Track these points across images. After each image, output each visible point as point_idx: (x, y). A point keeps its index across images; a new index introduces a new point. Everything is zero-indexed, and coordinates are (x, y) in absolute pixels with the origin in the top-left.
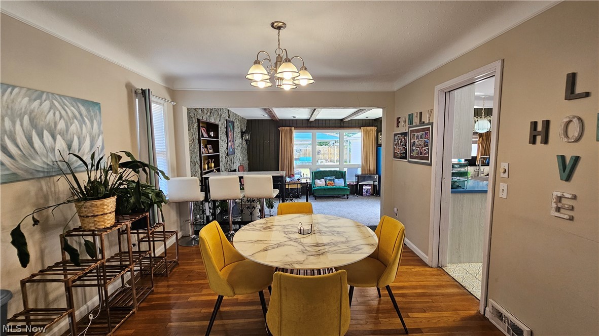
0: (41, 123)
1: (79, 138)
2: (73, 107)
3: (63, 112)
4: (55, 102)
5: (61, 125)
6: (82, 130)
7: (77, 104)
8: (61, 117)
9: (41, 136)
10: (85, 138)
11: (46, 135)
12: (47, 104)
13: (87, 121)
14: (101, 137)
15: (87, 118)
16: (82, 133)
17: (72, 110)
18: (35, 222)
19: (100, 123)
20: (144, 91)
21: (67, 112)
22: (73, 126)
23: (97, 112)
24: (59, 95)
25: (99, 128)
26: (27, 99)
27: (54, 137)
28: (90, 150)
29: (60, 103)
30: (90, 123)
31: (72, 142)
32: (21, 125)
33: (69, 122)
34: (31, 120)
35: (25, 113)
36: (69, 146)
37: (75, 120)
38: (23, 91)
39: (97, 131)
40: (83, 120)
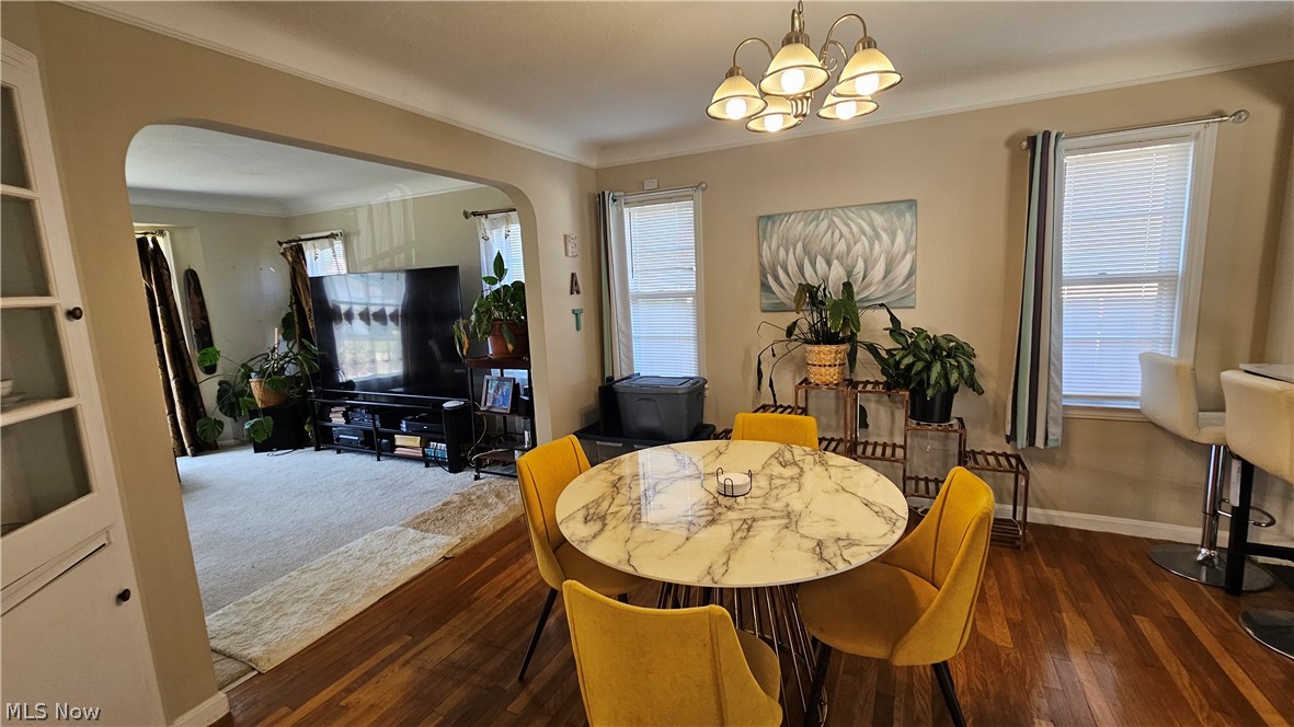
0: (815, 248)
1: (865, 262)
2: (863, 220)
3: (845, 230)
4: (835, 219)
5: (841, 247)
6: (872, 249)
7: (869, 215)
8: (842, 235)
9: (813, 264)
10: (876, 261)
11: (820, 261)
12: (825, 224)
13: (884, 235)
14: (909, 258)
15: (885, 231)
16: (871, 254)
17: (859, 222)
18: (774, 355)
19: (911, 234)
20: (1032, 141)
21: (850, 228)
22: (859, 245)
23: (908, 218)
24: (842, 208)
25: (907, 241)
26: (802, 223)
27: (829, 264)
28: (885, 277)
29: (841, 218)
30: (888, 234)
31: (854, 268)
32: (794, 253)
33: (852, 242)
34: (804, 247)
35: (799, 240)
36: (849, 274)
37: (863, 237)
38: (800, 215)
39: (903, 247)
40: (877, 236)
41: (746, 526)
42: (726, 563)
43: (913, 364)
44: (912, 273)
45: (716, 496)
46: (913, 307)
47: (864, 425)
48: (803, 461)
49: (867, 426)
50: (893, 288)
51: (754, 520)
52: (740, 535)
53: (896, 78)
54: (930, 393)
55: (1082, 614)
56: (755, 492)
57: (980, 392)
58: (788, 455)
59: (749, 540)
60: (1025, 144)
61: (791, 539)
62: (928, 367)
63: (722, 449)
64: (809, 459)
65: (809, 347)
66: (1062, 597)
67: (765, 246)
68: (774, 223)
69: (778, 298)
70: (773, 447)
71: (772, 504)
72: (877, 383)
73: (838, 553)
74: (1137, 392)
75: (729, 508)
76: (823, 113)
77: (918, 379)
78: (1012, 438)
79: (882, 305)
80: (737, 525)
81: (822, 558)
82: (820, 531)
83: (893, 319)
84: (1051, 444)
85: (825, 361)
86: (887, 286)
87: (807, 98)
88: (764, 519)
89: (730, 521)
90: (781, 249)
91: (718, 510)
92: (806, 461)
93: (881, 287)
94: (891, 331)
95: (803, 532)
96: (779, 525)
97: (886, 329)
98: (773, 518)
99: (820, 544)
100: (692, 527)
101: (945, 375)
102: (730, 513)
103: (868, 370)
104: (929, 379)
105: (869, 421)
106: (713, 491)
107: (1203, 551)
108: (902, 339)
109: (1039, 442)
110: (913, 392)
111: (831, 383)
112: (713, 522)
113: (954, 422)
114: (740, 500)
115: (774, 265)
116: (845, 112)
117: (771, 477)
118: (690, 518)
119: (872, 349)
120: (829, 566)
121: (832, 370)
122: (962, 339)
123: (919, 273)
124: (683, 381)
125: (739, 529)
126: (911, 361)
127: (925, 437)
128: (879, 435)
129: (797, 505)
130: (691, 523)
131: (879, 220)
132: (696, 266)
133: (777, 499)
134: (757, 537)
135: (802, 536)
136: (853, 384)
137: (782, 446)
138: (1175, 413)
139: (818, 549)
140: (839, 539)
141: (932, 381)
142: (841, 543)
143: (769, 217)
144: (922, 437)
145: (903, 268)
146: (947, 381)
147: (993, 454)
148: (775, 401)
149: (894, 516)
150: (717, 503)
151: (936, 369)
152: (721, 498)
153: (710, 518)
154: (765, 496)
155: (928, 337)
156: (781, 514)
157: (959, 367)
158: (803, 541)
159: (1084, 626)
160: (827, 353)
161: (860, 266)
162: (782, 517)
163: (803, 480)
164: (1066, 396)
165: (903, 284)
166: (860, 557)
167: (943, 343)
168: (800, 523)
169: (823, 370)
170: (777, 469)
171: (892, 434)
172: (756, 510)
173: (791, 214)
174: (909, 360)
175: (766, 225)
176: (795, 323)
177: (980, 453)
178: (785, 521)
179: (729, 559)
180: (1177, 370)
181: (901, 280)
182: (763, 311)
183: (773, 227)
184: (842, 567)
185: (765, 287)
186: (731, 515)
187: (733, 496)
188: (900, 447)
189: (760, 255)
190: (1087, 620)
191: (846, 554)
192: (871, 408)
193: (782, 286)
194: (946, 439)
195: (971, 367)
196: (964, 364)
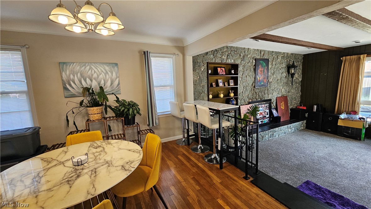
0: (86, 75)
1: (104, 80)
2: (102, 67)
3: (96, 70)
4: (92, 66)
5: (95, 75)
6: (106, 77)
7: (104, 66)
8: (95, 72)
9: (85, 81)
10: (108, 80)
11: (88, 80)
12: (88, 67)
13: (109, 73)
14: (117, 79)
15: (109, 71)
16: (106, 78)
17: (101, 68)
18: (73, 113)
19: (117, 73)
20: (144, 52)
21: (98, 70)
22: (101, 75)
23: (116, 68)
24: (94, 63)
25: (116, 75)
26: (79, 66)
27: (91, 81)
28: (111, 85)
29: (94, 66)
30: (111, 73)
31: (101, 82)
32: (77, 77)
33: (99, 74)
34: (81, 75)
35: (79, 72)
36: (99, 84)
37: (102, 73)
38: (78, 64)
39: (115, 77)
40: (107, 73)
41: (94, 172)
42: (94, 187)
43: (124, 110)
44: (119, 84)
45: (74, 167)
46: (120, 94)
47: (110, 130)
48: (102, 144)
49: (111, 131)
50: (114, 88)
51: (96, 169)
52: (93, 176)
53: (123, 27)
54: (130, 117)
55: (170, 160)
56: (90, 160)
57: (140, 115)
58: (95, 145)
59: (98, 176)
60: (143, 53)
61: (112, 169)
62: (129, 110)
63: (66, 150)
64: (104, 144)
65: (89, 109)
66: (166, 158)
67: (63, 73)
68: (67, 65)
69: (72, 92)
70: (89, 144)
71: (99, 161)
72: (113, 117)
73: (130, 166)
74: (170, 110)
75: (83, 169)
76: (96, 31)
77: (126, 113)
78: (149, 125)
79: (113, 93)
80: (90, 173)
81: (126, 170)
82: (121, 163)
83: (117, 97)
84: (157, 124)
85: (95, 113)
86: (112, 88)
87: (93, 25)
88: (99, 167)
89: (86, 173)
90: (71, 75)
91: (78, 172)
92: (103, 144)
93: (110, 88)
94: (116, 101)
95: (116, 165)
96: (106, 167)
97: (115, 101)
98: (102, 165)
99: (123, 166)
100: (70, 182)
101: (133, 112)
102: (84, 171)
103: (110, 113)
104: (129, 113)
105: (111, 129)
106: (71, 166)
107: (183, 139)
108: (120, 103)
109: (155, 125)
110: (125, 118)
111: (99, 119)
112: (78, 176)
113: (136, 124)
114: (85, 165)
115: (69, 81)
116: (105, 33)
117: (94, 154)
118: (67, 180)
119: (110, 107)
120: (129, 171)
121: (98, 115)
122: (135, 102)
123: (121, 85)
124: (26, 130)
125: (92, 174)
126: (124, 109)
127: (129, 130)
128: (115, 132)
129: (108, 158)
130: (68, 181)
131: (107, 68)
132: (26, 80)
133: (100, 159)
134: (100, 173)
135: (116, 167)
136: (105, 118)
137: (92, 143)
138: (177, 113)
139: (123, 168)
140: (127, 163)
141: (130, 114)
142: (129, 163)
143: (64, 63)
144: (127, 130)
145: (116, 83)
146: (134, 113)
147: (145, 130)
148: (77, 129)
149: (138, 151)
150: (76, 170)
151: (131, 110)
152: (76, 167)
153: (77, 176)
154: (95, 159)
155: (126, 102)
156: (105, 163)
157: (136, 109)
158: (116, 168)
159: (171, 162)
160: (95, 110)
161: (102, 82)
162: (106, 164)
163: (106, 150)
164: (158, 113)
165: (117, 87)
166: (136, 165)
167: (131, 103)
168: (113, 163)
169: (95, 115)
170: (94, 150)
171: (118, 131)
172: (94, 165)
173: (74, 63)
174: (123, 109)
175: (63, 66)
176: (83, 101)
177: (142, 131)
178: (107, 165)
179: (94, 185)
180: (176, 104)
181: (116, 86)
182: (66, 97)
183: (66, 67)
184: (133, 170)
185: (65, 88)
186: (85, 171)
187: (82, 165)
188: (122, 134)
189: (62, 77)
190: (171, 161)
191: (132, 165)
192: (111, 125)
193: (73, 88)
194: (133, 129)
195: (139, 108)
196: (137, 108)
